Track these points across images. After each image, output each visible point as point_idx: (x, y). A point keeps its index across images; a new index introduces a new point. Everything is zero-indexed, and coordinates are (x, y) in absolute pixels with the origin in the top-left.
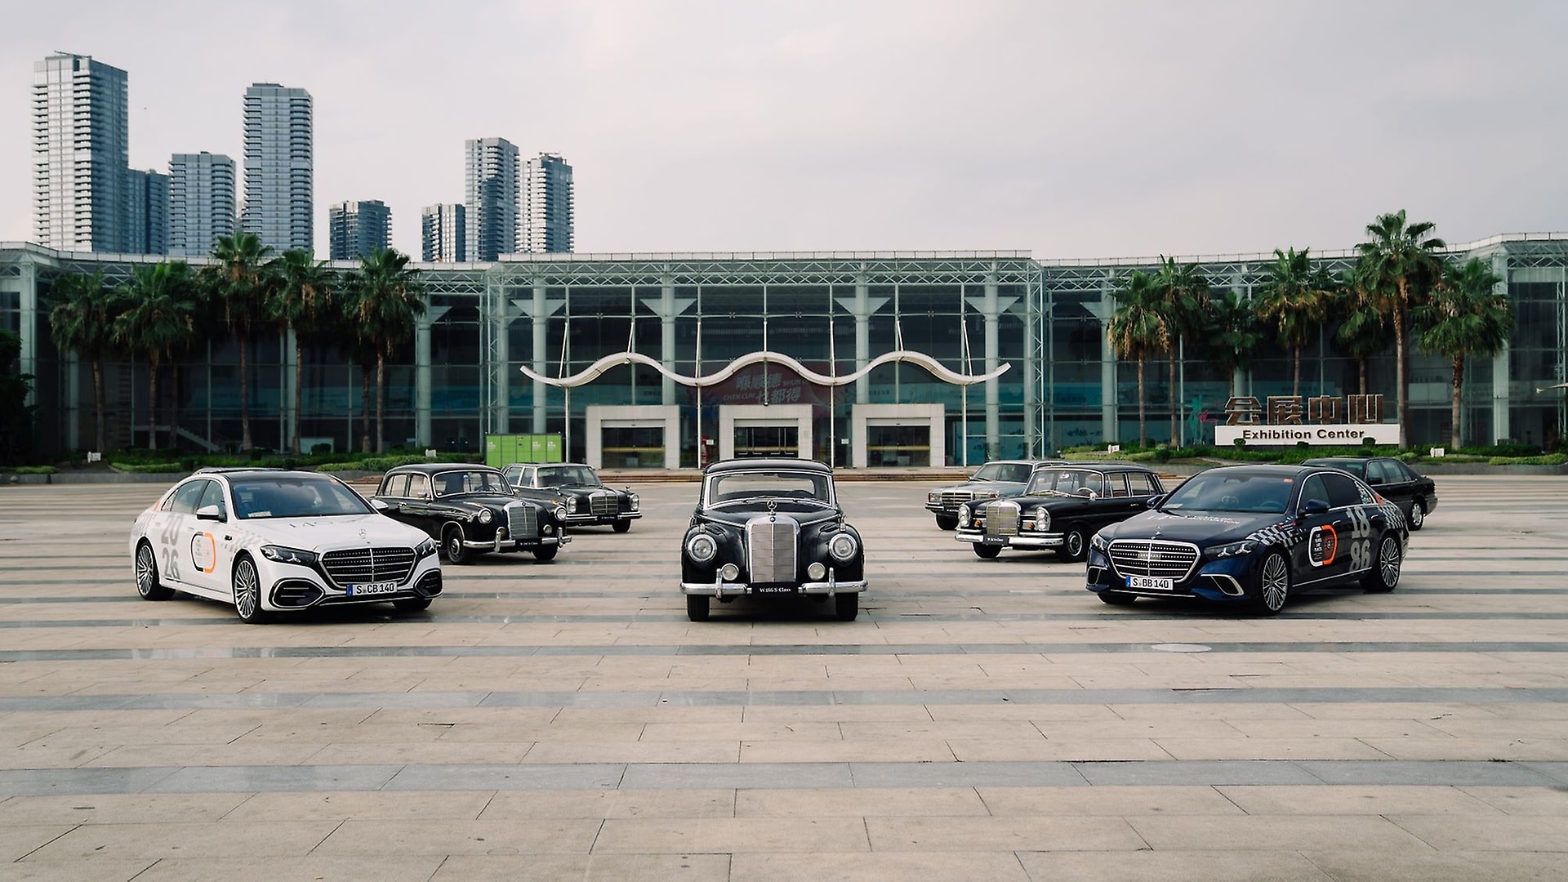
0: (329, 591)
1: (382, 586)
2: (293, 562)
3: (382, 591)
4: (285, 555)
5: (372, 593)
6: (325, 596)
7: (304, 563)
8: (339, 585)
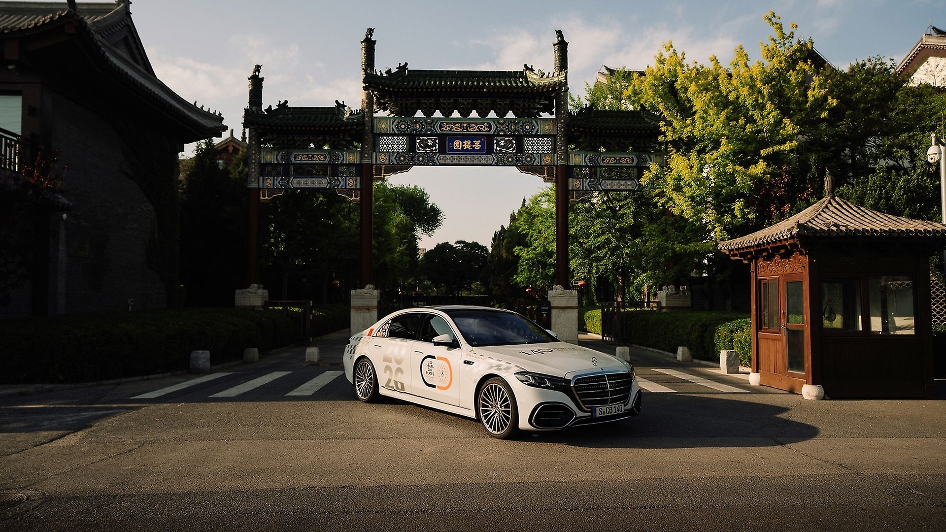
0: (580, 414)
1: (615, 407)
2: (547, 387)
3: (615, 412)
4: (539, 381)
5: (609, 414)
6: (576, 418)
7: (556, 388)
8: (586, 407)
